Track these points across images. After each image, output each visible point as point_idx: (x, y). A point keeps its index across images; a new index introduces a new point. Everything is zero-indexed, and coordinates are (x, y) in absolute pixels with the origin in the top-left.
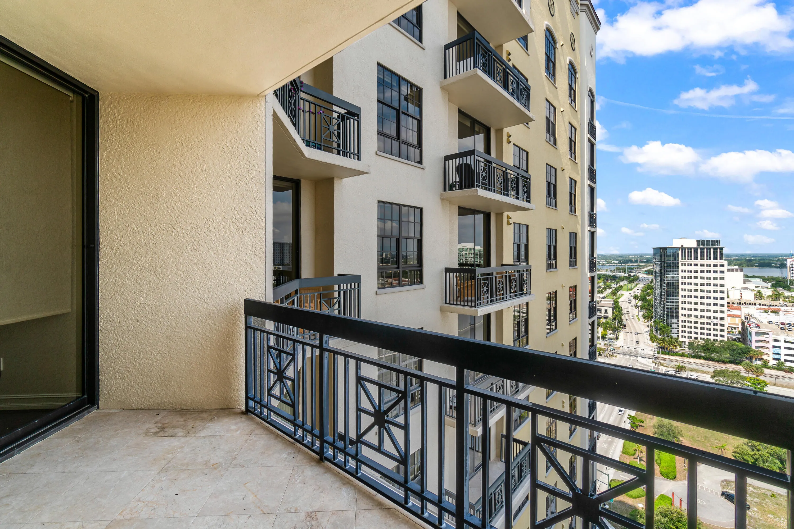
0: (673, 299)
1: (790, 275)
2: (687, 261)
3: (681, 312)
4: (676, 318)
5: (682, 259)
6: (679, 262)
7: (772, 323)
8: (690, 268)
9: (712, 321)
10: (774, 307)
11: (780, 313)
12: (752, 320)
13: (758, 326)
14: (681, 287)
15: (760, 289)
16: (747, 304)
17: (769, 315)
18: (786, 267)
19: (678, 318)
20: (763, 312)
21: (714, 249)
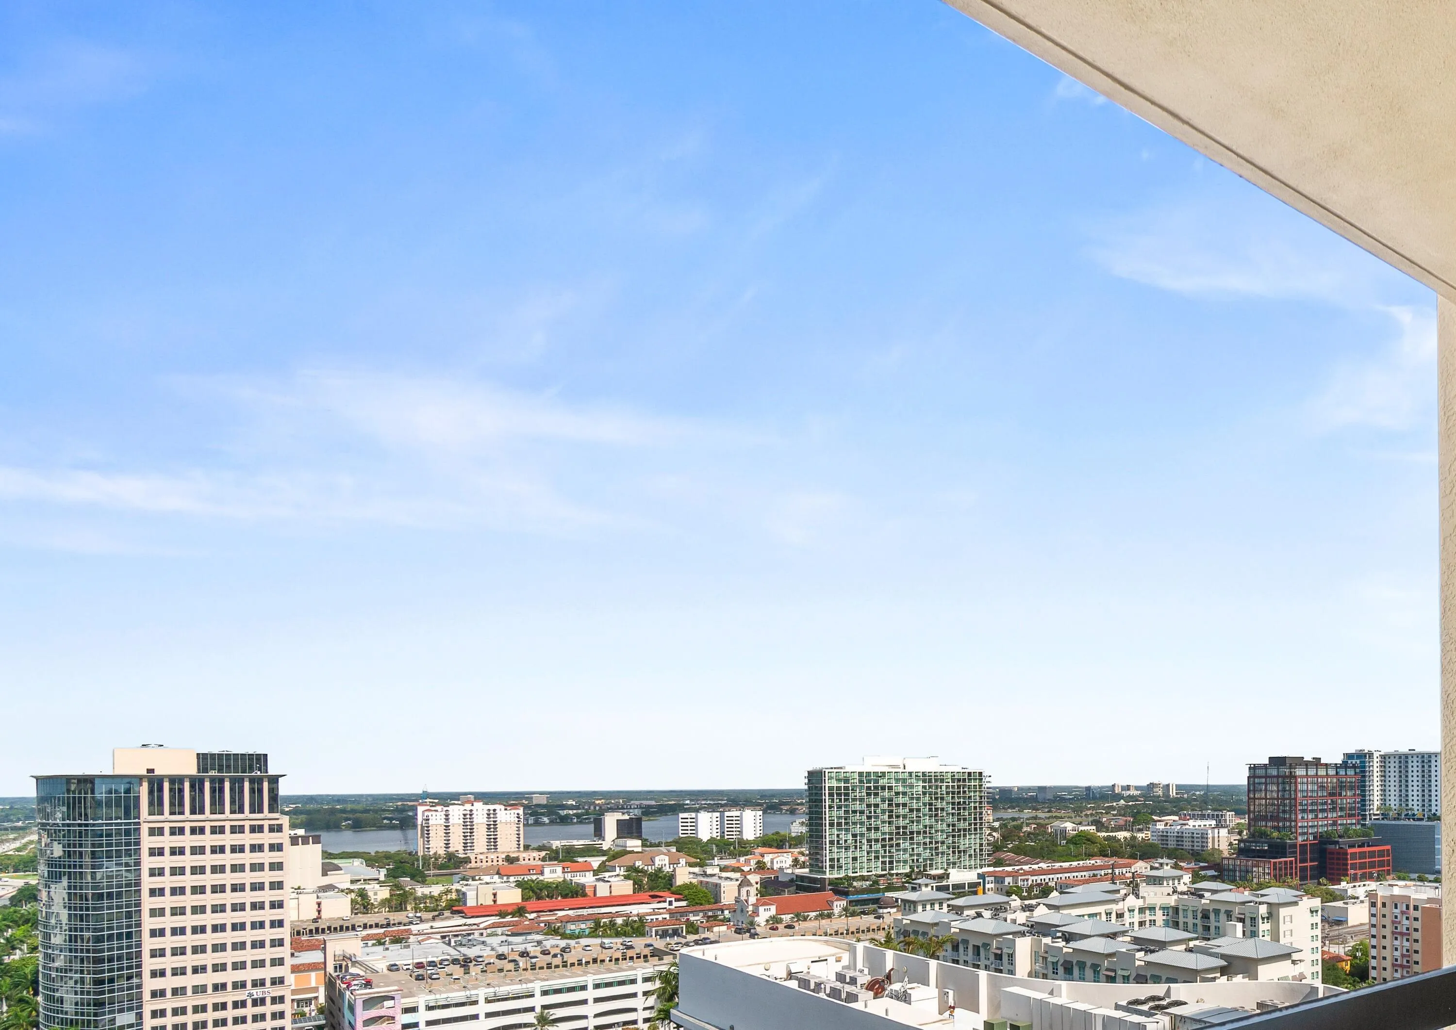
0: (119, 948)
1: (424, 844)
2: (167, 820)
3: (149, 984)
4: (130, 1009)
5: (151, 813)
6: (139, 823)
7: (398, 970)
8: (178, 841)
9: (250, 995)
10: (395, 928)
11: (410, 940)
12: (352, 970)
13: (368, 984)
14: (148, 903)
15: (363, 887)
16: (335, 929)
17: (387, 949)
18: (415, 826)
19: (140, 1007)
20: (373, 945)
21: (252, 781)
